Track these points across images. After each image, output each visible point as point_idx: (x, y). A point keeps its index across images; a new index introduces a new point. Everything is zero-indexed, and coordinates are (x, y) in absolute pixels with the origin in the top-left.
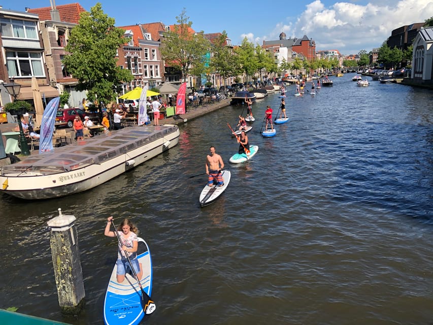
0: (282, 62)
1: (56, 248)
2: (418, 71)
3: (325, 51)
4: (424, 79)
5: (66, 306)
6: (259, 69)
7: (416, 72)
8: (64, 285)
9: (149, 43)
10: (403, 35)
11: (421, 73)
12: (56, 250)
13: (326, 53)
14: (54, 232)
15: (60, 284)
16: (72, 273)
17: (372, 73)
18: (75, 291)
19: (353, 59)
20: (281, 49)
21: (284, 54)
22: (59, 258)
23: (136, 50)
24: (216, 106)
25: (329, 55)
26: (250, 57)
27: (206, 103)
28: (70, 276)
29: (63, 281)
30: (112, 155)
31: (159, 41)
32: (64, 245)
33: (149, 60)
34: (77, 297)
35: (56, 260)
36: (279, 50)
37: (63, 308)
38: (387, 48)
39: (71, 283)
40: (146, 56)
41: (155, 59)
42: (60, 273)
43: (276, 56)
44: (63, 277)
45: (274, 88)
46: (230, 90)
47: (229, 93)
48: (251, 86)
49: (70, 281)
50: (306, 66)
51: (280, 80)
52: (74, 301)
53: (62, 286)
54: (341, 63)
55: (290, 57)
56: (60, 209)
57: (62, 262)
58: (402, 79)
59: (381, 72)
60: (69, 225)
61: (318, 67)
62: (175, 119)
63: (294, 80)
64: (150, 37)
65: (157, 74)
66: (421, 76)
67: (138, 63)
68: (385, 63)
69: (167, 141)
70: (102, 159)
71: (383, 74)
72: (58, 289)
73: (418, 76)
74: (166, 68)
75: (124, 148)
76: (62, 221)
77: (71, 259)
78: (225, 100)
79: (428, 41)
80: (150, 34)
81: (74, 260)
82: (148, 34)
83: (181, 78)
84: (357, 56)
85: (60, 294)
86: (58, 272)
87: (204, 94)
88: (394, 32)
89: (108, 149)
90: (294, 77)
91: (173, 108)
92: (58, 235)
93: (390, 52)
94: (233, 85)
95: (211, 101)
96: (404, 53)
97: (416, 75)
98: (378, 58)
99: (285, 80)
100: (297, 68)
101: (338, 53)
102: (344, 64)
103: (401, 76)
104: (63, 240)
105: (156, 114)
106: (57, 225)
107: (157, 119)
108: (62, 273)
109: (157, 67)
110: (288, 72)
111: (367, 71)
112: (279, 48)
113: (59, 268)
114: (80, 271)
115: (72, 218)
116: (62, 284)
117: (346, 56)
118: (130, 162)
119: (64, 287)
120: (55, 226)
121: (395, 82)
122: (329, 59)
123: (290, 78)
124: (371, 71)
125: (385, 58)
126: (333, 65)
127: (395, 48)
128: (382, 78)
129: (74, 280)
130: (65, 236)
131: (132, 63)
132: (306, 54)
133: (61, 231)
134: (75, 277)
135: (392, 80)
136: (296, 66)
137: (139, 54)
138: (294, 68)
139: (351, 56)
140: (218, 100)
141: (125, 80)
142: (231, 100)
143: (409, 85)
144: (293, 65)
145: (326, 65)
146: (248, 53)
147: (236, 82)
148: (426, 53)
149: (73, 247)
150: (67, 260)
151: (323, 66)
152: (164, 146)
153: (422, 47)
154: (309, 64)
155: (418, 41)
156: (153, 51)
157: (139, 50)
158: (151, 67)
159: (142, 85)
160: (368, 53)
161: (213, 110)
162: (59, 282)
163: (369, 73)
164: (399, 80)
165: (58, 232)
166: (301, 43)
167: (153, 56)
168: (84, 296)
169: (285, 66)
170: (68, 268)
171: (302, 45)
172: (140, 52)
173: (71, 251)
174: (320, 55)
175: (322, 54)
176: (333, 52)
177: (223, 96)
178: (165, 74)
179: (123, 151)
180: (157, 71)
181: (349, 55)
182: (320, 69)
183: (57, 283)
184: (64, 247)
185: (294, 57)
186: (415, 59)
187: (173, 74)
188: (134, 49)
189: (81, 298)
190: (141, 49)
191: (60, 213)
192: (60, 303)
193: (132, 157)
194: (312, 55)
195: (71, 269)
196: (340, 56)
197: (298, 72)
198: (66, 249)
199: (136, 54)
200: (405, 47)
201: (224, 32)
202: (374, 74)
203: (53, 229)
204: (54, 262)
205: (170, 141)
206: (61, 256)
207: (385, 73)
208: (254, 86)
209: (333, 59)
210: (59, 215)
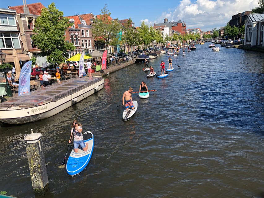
0: (166, 36)
2: (248, 40)
3: (192, 29)
4: (252, 45)
5: (37, 189)
6: (152, 41)
7: (247, 41)
8: (35, 176)
9: (84, 26)
10: (239, 18)
11: (250, 41)
12: (30, 154)
13: (193, 30)
14: (28, 144)
15: (33, 175)
16: (40, 168)
17: (220, 42)
18: (42, 179)
19: (209, 33)
20: (165, 28)
21: (167, 31)
22: (32, 160)
24: (127, 64)
25: (194, 31)
26: (146, 33)
27: (120, 62)
28: (39, 170)
29: (35, 173)
30: (63, 96)
31: (90, 25)
32: (35, 151)
33: (84, 37)
34: (43, 183)
36: (164, 29)
37: (35, 190)
38: (229, 27)
39: (40, 175)
40: (83, 34)
41: (88, 36)
42: (33, 169)
43: (162, 33)
44: (35, 171)
45: (161, 52)
46: (135, 54)
47: (134, 56)
48: (147, 51)
49: (39, 173)
50: (180, 39)
51: (165, 47)
52: (42, 186)
53: (34, 177)
54: (201, 36)
55: (171, 33)
56: (32, 130)
57: (34, 162)
58: (239, 46)
60: (38, 139)
61: (188, 39)
62: (101, 73)
63: (173, 47)
64: (85, 23)
65: (90, 46)
66: (250, 44)
67: (78, 39)
68: (228, 36)
69: (97, 86)
70: (57, 98)
71: (227, 43)
72: (32, 178)
73: (248, 43)
74: (95, 41)
76: (33, 137)
77: (40, 160)
78: (132, 60)
79: (254, 22)
80: (85, 21)
81: (41, 160)
82: (84, 21)
83: (104, 48)
84: (211, 32)
85: (33, 181)
86: (31, 168)
87: (119, 57)
88: (233, 17)
89: (61, 92)
90: (173, 45)
91: (100, 66)
92: (31, 145)
93: (231, 29)
94: (136, 51)
95: (123, 61)
96: (240, 29)
97: (247, 43)
98: (224, 33)
99: (168, 47)
101: (200, 30)
102: (204, 37)
103: (238, 43)
104: (34, 148)
105: (89, 70)
106: (30, 140)
107: (90, 73)
108: (34, 168)
109: (89, 41)
110: (170, 42)
111: (218, 41)
112: (164, 28)
113: (32, 166)
114: (45, 167)
115: (39, 135)
116: (34, 175)
117: (205, 32)
119: (35, 177)
121: (234, 47)
122: (194, 34)
123: (171, 46)
125: (228, 33)
126: (197, 38)
127: (234, 26)
128: (227, 45)
129: (42, 173)
130: (35, 146)
131: (74, 39)
132: (180, 31)
133: (33, 143)
134: (42, 171)
136: (175, 38)
138: (174, 40)
139: (208, 32)
140: (127, 60)
141: (70, 49)
142: (136, 60)
143: (243, 49)
144: (172, 38)
146: (145, 31)
147: (138, 49)
148: (253, 29)
149: (40, 153)
150: (37, 161)
151: (191, 39)
152: (95, 90)
153: (250, 26)
154: (182, 37)
155: (248, 22)
156: (87, 31)
157: (78, 31)
158: (86, 41)
159: (81, 52)
160: (218, 30)
161: (124, 67)
164: (237, 46)
165: (31, 144)
166: (177, 25)
167: (87, 34)
168: (48, 182)
169: (168, 39)
170: (37, 166)
172: (79, 32)
173: (39, 155)
174: (189, 32)
175: (190, 31)
176: (197, 30)
177: (130, 58)
178: (94, 45)
179: (70, 93)
180: (90, 43)
181: (206, 32)
182: (189, 40)
183: (31, 174)
184: (35, 153)
185: (173, 33)
186: (247, 33)
187: (100, 45)
188: (75, 30)
189: (46, 184)
190: (80, 30)
191: (32, 132)
192: (33, 187)
193: (76, 96)
194: (184, 32)
195: (39, 166)
196: (201, 32)
197: (176, 42)
199: (76, 33)
200: (240, 26)
201: (130, 19)
202: (222, 42)
203: (28, 142)
204: (29, 162)
205: (98, 86)
206: (33, 158)
207: (228, 42)
208: (149, 51)
209: (197, 34)
210: (31, 133)
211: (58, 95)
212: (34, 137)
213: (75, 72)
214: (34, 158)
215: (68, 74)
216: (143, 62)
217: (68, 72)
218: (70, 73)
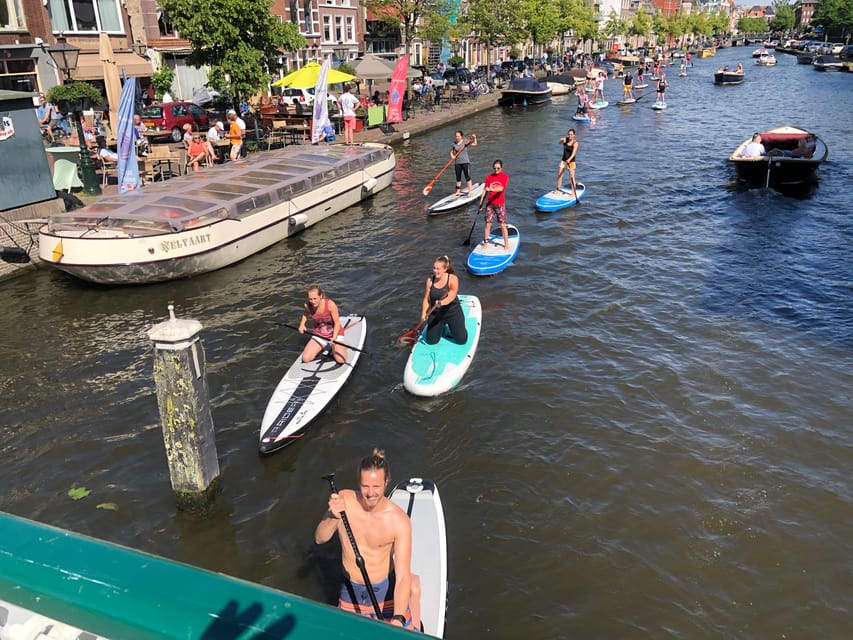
0: (609, 19)
1: (164, 382)
5: (184, 490)
6: (559, 31)
8: (180, 451)
12: (165, 385)
14: (160, 351)
15: (173, 449)
16: (195, 430)
17: (797, 47)
18: (202, 463)
19: (760, 14)
22: (170, 402)
24: (469, 107)
26: (543, 4)
27: (454, 100)
28: (192, 435)
29: (178, 444)
30: (263, 202)
32: (180, 376)
33: (334, 4)
34: (204, 475)
35: (166, 404)
37: (180, 493)
39: (194, 450)
41: (347, 4)
42: (172, 430)
43: (597, 6)
44: (178, 436)
46: (499, 75)
47: (496, 81)
48: (542, 67)
49: (193, 445)
50: (659, 29)
51: (602, 57)
52: (200, 483)
53: (176, 454)
54: (733, 24)
55: (627, 7)
56: (171, 307)
57: (177, 410)
59: (818, 47)
60: (190, 340)
61: (684, 32)
62: (385, 132)
63: (630, 58)
65: (350, 37)
67: (312, 10)
69: (372, 177)
70: (244, 209)
71: (821, 52)
72: (170, 458)
74: (368, 23)
75: (286, 188)
76: (176, 331)
77: (194, 403)
78: (489, 97)
81: (199, 406)
83: (398, 46)
84: (768, 10)
85: (174, 467)
86: (168, 426)
87: (446, 81)
89: (256, 189)
90: (631, 51)
92: (168, 357)
94: (505, 65)
95: (458, 98)
98: (813, 17)
99: (612, 57)
100: (640, 33)
102: (740, 26)
104: (177, 367)
105: (348, 121)
106: (167, 339)
107: (351, 131)
108: (176, 429)
109: (349, 20)
110: (621, 40)
111: (788, 44)
113: (171, 421)
114: (210, 427)
115: (194, 326)
116: (177, 449)
117: (745, 8)
118: (299, 219)
119: (181, 456)
120: (161, 339)
121: (845, 69)
122: (708, 13)
123: (623, 53)
124: (797, 43)
125: (829, 15)
126: (715, 29)
128: (820, 60)
129: (200, 443)
130: (182, 360)
131: (299, 9)
133: (173, 351)
134: (201, 437)
135: (841, 64)
136: (638, 28)
138: (634, 31)
139: (756, 8)
140: (473, 94)
141: (287, 46)
142: (501, 97)
144: (631, 25)
145: (700, 27)
147: (511, 57)
149: (196, 382)
150: (185, 406)
151: (695, 30)
152: (365, 189)
154: (665, 25)
158: (338, 20)
159: (319, 59)
161: (461, 116)
162: (171, 445)
163: (792, 46)
165: (168, 351)
168: (216, 474)
169: (615, 28)
170: (187, 422)
173: (193, 390)
174: (690, 5)
175: (694, 3)
177: (483, 86)
178: (365, 36)
179: (284, 195)
180: (350, 29)
181: (751, 7)
182: (686, 36)
183: (167, 446)
184: (181, 382)
185: (635, 7)
187: (382, 36)
189: (213, 478)
191: (172, 314)
192: (173, 483)
193: (302, 208)
194: (673, 5)
195: (193, 422)
196: (733, 8)
197: (642, 39)
198: (184, 385)
202: (802, 49)
203: (159, 346)
204: (160, 408)
205: (376, 178)
206: (173, 397)
207: (826, 49)
208: (548, 68)
209: (718, 14)
210: (169, 318)
211: (245, 197)
212: (178, 330)
213: (299, 127)
214: (175, 397)
215: (277, 130)
216: (525, 103)
217: (278, 124)
218: (283, 129)
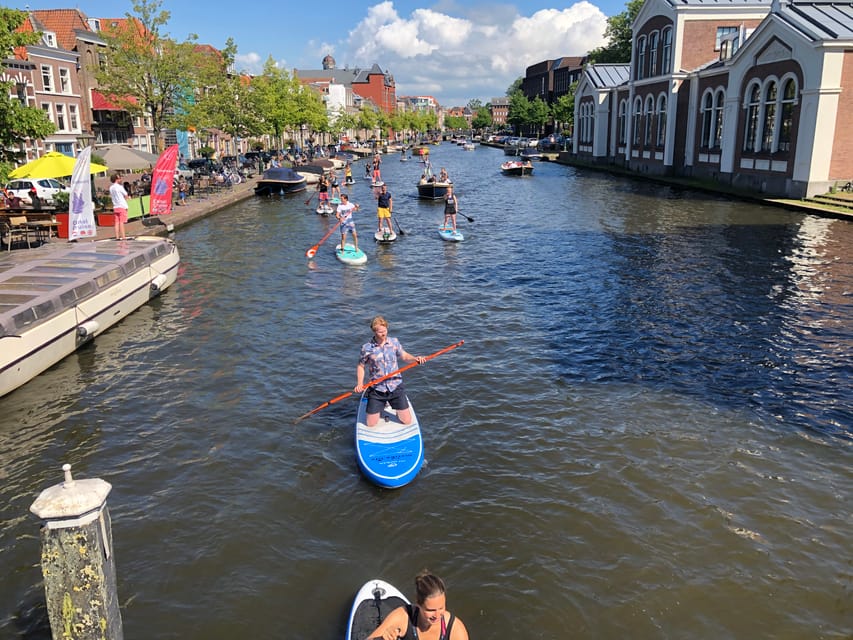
0: (338, 114)
1: (59, 575)
2: (584, 140)
3: (412, 97)
4: (595, 154)
6: (297, 124)
7: (580, 143)
9: (52, 52)
10: (547, 75)
11: (591, 144)
12: (60, 578)
13: (414, 100)
14: (54, 532)
17: (499, 142)
19: (460, 115)
20: (332, 88)
21: (338, 97)
22: (67, 601)
23: (22, 67)
24: (228, 197)
25: (419, 104)
26: (281, 97)
27: (207, 190)
30: (46, 310)
31: (75, 50)
32: (87, 562)
33: (53, 92)
35: (60, 606)
36: (328, 90)
38: (522, 98)
40: (47, 83)
41: (69, 91)
43: (324, 102)
45: (332, 164)
46: (246, 165)
47: (246, 171)
48: (286, 158)
50: (382, 124)
51: (338, 148)
54: (441, 122)
55: (352, 104)
56: (67, 467)
57: (79, 610)
58: (558, 155)
59: (517, 142)
60: (97, 509)
61: (404, 127)
62: (146, 224)
63: (361, 149)
64: (54, 40)
65: (75, 127)
66: (590, 151)
67: (28, 97)
68: (519, 126)
71: (519, 145)
73: (585, 150)
74: (95, 114)
75: (70, 292)
77: (104, 595)
78: (243, 186)
79: (601, 88)
80: (53, 35)
82: (48, 33)
83: (130, 137)
84: (465, 111)
87: (193, 171)
88: (530, 70)
89: (34, 297)
90: (362, 144)
91: (137, 200)
92: (65, 538)
93: (528, 105)
94: (248, 155)
95: (214, 187)
96: (552, 108)
97: (581, 148)
98: (508, 116)
99: (346, 149)
100: (367, 127)
101: (435, 102)
102: (447, 123)
103: (552, 148)
104: (83, 550)
105: (118, 214)
106: (69, 512)
107: (122, 224)
109: (72, 109)
110: (350, 134)
111: (491, 139)
112: (327, 85)
113: (68, 628)
117: (448, 108)
118: (90, 327)
120: (61, 515)
121: (545, 159)
122: (420, 112)
123: (355, 145)
124: (498, 138)
125: (521, 115)
126: (428, 125)
127: (537, 98)
128: (525, 152)
131: (12, 96)
132: (378, 101)
133: (77, 528)
135: (541, 155)
136: (366, 122)
137: (29, 78)
138: (362, 126)
139: (456, 109)
140: (227, 184)
141: (31, 132)
142: (256, 186)
143: (570, 165)
144: (357, 120)
145: (416, 124)
146: (277, 90)
148: (597, 109)
150: (93, 602)
151: (412, 126)
152: (154, 287)
153: (590, 99)
154: (388, 121)
155: (582, 88)
156: (63, 72)
157: (27, 68)
158: (59, 108)
160: (484, 104)
161: (222, 206)
163: (494, 141)
164: (553, 156)
165: (69, 530)
166: (368, 78)
167: (64, 83)
169: (348, 123)
170: (95, 624)
171: (371, 83)
172: (32, 72)
174: (403, 104)
175: (407, 103)
176: (426, 100)
177: (234, 176)
178: (93, 126)
179: (69, 300)
180: (74, 118)
181: (451, 108)
182: (405, 131)
184: (88, 570)
185: (358, 105)
186: (579, 120)
187: (111, 125)
188: (16, 66)
190: (34, 67)
191: (68, 476)
193: (89, 314)
194: (389, 104)
195: (104, 622)
196: (439, 108)
197: (370, 133)
198: (92, 573)
199: (20, 77)
200: (551, 98)
201: (230, 43)
202: (503, 143)
203: (51, 525)
204: (51, 614)
205: (164, 273)
206: (73, 594)
207: (524, 143)
208: (292, 158)
209: (427, 113)
210: (62, 480)
211: (22, 308)
212: (81, 498)
213: (45, 223)
214: (77, 593)
215: (17, 227)
216: (282, 192)
217: (16, 221)
218: (23, 226)
